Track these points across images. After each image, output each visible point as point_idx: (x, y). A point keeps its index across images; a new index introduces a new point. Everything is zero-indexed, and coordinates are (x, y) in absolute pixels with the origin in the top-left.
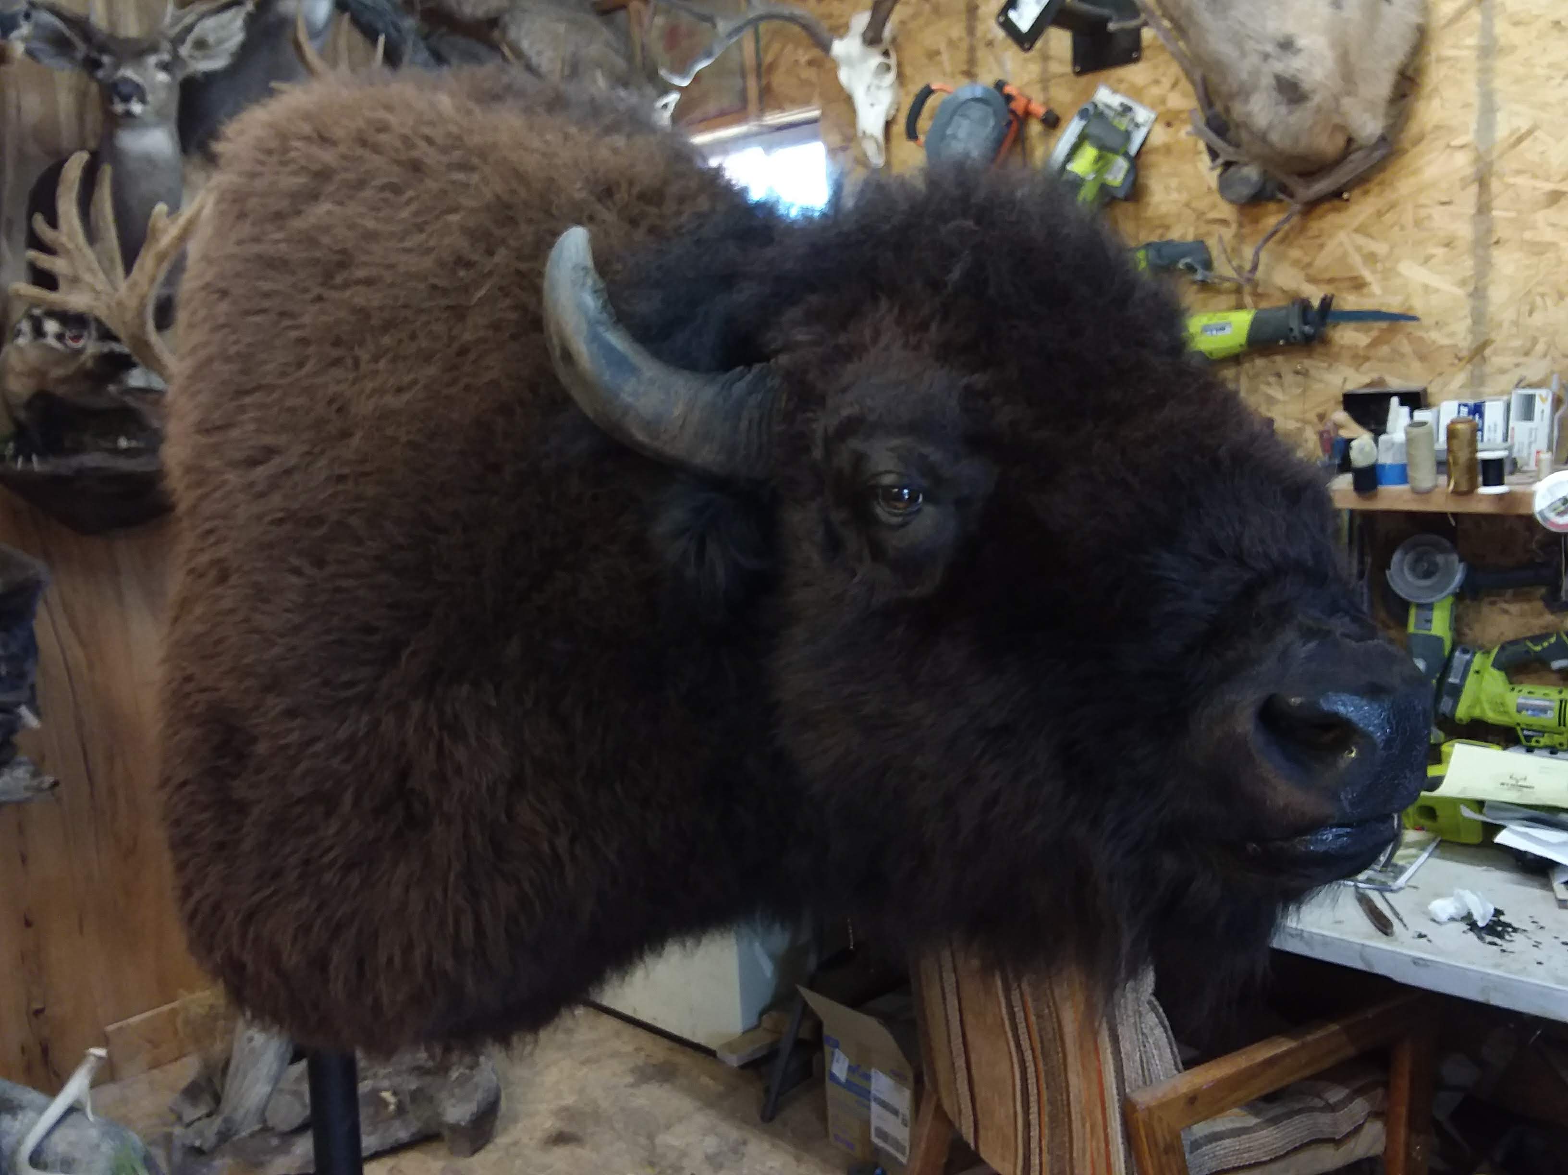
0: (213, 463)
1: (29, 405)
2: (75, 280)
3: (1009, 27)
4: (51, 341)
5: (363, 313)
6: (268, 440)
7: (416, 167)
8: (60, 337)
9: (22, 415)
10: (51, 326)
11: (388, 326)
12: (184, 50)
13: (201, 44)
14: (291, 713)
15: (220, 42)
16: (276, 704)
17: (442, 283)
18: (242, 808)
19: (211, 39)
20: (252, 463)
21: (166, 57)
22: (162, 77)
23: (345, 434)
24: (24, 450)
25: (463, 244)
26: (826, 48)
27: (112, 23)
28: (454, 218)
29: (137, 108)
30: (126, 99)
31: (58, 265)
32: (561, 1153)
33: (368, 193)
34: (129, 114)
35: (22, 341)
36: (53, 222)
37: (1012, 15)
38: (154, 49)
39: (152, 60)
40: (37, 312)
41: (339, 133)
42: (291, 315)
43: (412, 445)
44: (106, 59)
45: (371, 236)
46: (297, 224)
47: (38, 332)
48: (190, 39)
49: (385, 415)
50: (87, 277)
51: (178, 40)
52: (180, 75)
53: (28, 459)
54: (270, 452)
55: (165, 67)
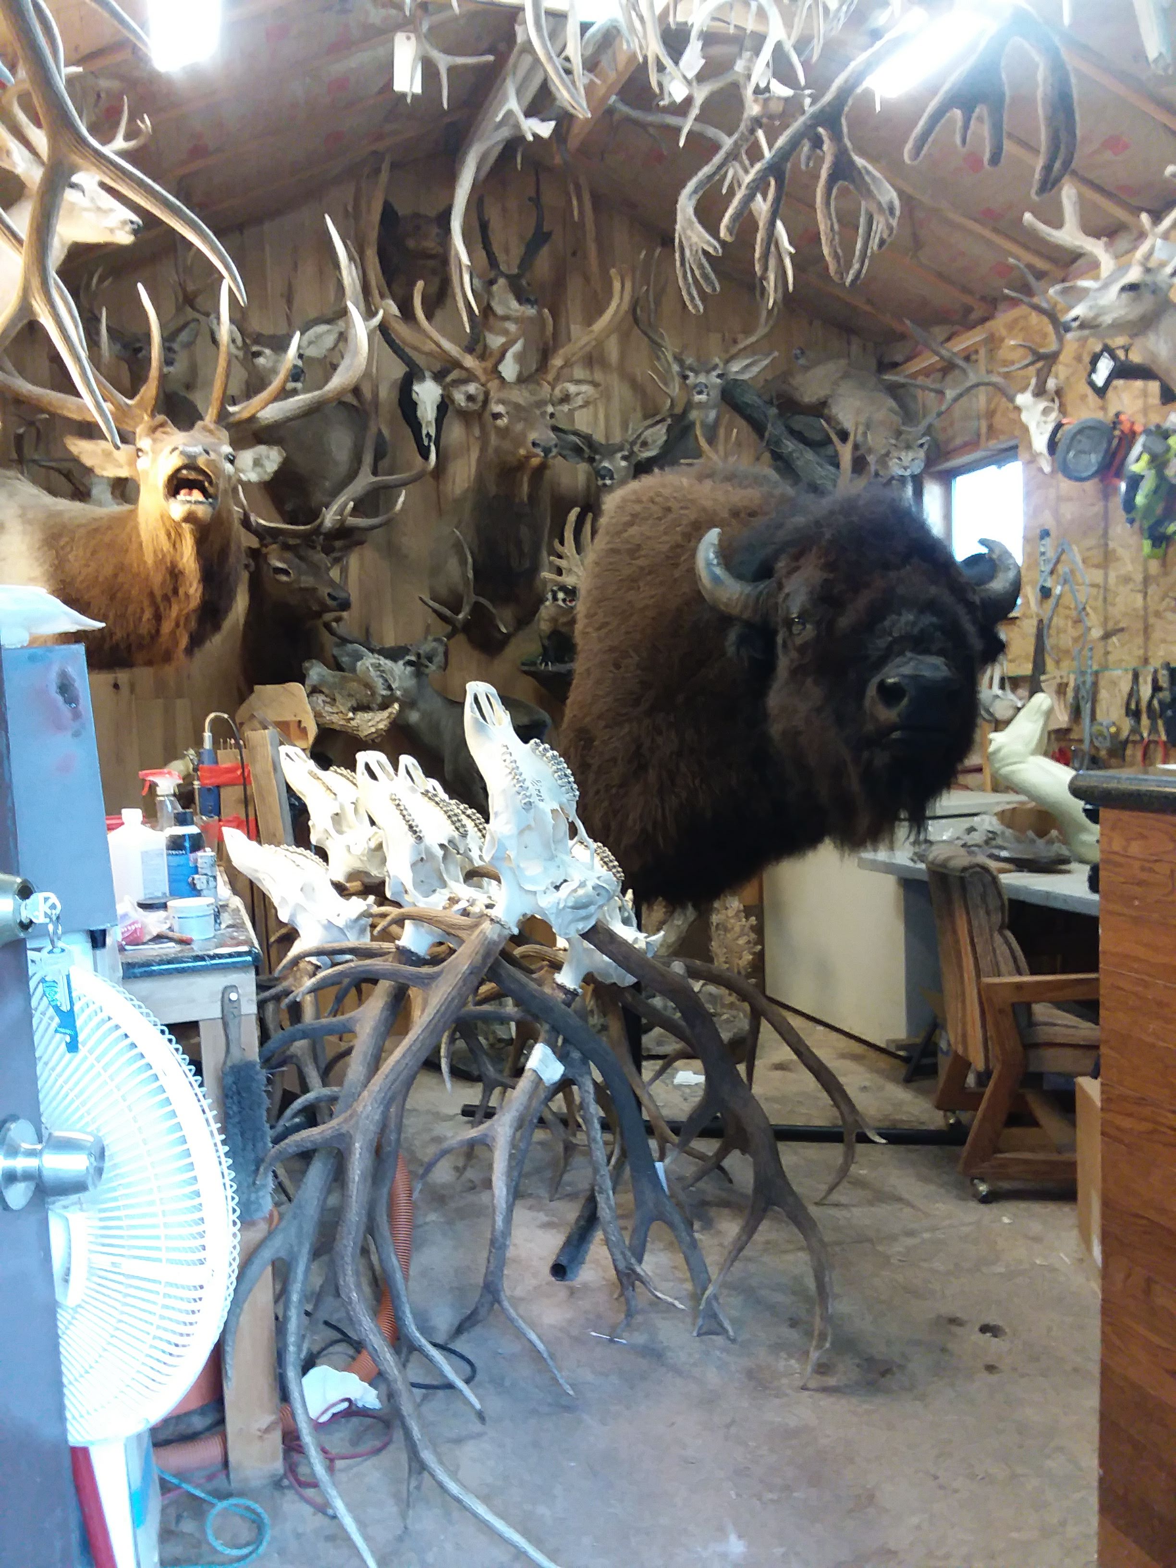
0: (589, 630)
1: (549, 637)
2: (570, 571)
3: (1092, 384)
4: (560, 603)
5: (642, 568)
6: (607, 620)
7: (669, 510)
8: (564, 600)
9: (546, 642)
10: (561, 595)
11: (650, 573)
12: (636, 449)
13: (644, 444)
14: (606, 727)
15: (654, 441)
16: (602, 723)
17: (671, 555)
18: (589, 766)
19: (650, 440)
20: (599, 629)
21: (626, 453)
22: (624, 463)
23: (631, 615)
24: (545, 661)
25: (679, 538)
26: (1012, 400)
27: (607, 438)
28: (678, 529)
29: (608, 482)
30: (603, 478)
31: (562, 563)
32: (779, 1073)
33: (650, 522)
34: (605, 485)
35: (547, 603)
36: (562, 543)
37: (1094, 376)
38: (621, 449)
39: (619, 455)
40: (555, 588)
41: (644, 499)
42: (618, 570)
43: (653, 618)
44: (597, 457)
45: (649, 538)
46: (625, 535)
47: (555, 599)
48: (639, 441)
49: (646, 607)
50: (575, 569)
51: (633, 444)
52: (634, 462)
53: (547, 665)
54: (607, 624)
55: (624, 458)
